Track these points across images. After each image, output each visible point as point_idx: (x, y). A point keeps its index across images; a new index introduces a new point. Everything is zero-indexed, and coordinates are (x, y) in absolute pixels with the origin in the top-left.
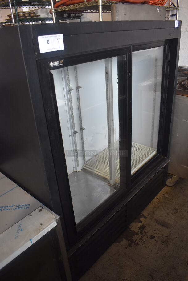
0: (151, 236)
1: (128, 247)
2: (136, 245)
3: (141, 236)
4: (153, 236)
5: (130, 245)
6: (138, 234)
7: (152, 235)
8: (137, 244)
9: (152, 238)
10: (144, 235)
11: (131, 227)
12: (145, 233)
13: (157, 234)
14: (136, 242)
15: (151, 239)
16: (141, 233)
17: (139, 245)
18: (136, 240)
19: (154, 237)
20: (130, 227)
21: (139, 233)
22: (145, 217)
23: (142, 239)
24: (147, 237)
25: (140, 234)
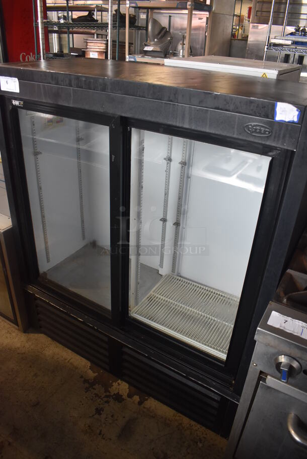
0: (102, 409)
1: (83, 379)
2: (85, 389)
3: (103, 396)
4: (101, 412)
5: (86, 381)
6: (105, 392)
7: (103, 411)
8: (87, 390)
9: (99, 411)
10: (103, 400)
11: (118, 383)
12: (107, 402)
13: (107, 418)
14: (90, 389)
15: (97, 409)
16: (107, 396)
17: (86, 392)
18: (95, 389)
19: (100, 414)
20: (119, 381)
21: (108, 394)
22: (140, 403)
23: (95, 396)
24: (99, 404)
25: (105, 394)
